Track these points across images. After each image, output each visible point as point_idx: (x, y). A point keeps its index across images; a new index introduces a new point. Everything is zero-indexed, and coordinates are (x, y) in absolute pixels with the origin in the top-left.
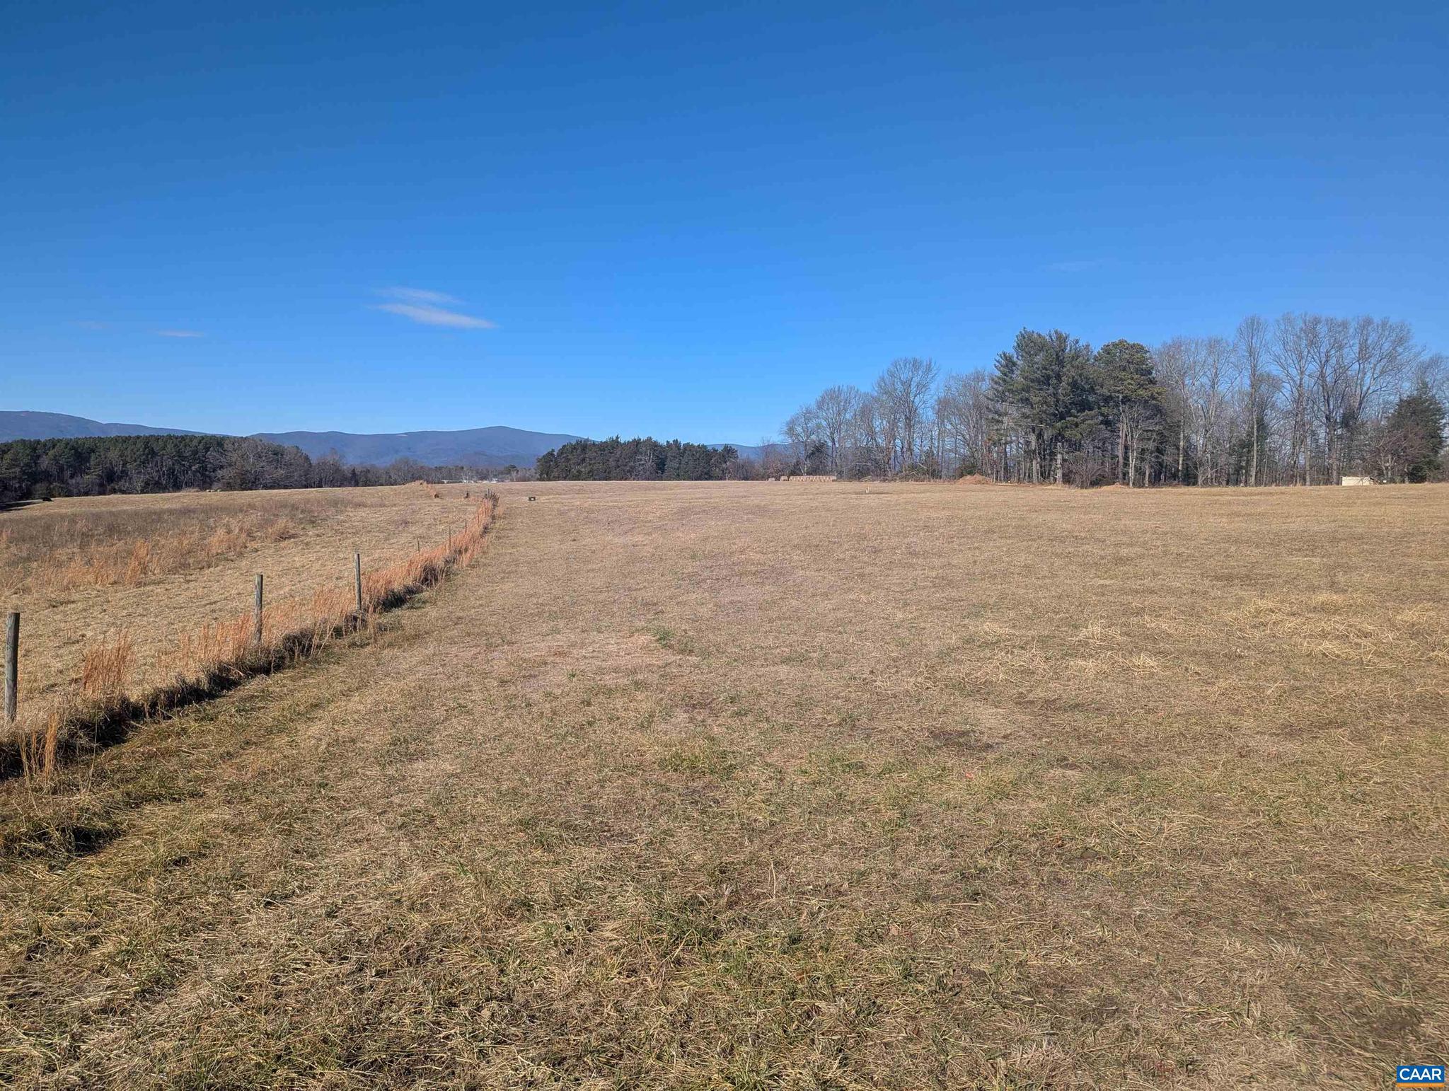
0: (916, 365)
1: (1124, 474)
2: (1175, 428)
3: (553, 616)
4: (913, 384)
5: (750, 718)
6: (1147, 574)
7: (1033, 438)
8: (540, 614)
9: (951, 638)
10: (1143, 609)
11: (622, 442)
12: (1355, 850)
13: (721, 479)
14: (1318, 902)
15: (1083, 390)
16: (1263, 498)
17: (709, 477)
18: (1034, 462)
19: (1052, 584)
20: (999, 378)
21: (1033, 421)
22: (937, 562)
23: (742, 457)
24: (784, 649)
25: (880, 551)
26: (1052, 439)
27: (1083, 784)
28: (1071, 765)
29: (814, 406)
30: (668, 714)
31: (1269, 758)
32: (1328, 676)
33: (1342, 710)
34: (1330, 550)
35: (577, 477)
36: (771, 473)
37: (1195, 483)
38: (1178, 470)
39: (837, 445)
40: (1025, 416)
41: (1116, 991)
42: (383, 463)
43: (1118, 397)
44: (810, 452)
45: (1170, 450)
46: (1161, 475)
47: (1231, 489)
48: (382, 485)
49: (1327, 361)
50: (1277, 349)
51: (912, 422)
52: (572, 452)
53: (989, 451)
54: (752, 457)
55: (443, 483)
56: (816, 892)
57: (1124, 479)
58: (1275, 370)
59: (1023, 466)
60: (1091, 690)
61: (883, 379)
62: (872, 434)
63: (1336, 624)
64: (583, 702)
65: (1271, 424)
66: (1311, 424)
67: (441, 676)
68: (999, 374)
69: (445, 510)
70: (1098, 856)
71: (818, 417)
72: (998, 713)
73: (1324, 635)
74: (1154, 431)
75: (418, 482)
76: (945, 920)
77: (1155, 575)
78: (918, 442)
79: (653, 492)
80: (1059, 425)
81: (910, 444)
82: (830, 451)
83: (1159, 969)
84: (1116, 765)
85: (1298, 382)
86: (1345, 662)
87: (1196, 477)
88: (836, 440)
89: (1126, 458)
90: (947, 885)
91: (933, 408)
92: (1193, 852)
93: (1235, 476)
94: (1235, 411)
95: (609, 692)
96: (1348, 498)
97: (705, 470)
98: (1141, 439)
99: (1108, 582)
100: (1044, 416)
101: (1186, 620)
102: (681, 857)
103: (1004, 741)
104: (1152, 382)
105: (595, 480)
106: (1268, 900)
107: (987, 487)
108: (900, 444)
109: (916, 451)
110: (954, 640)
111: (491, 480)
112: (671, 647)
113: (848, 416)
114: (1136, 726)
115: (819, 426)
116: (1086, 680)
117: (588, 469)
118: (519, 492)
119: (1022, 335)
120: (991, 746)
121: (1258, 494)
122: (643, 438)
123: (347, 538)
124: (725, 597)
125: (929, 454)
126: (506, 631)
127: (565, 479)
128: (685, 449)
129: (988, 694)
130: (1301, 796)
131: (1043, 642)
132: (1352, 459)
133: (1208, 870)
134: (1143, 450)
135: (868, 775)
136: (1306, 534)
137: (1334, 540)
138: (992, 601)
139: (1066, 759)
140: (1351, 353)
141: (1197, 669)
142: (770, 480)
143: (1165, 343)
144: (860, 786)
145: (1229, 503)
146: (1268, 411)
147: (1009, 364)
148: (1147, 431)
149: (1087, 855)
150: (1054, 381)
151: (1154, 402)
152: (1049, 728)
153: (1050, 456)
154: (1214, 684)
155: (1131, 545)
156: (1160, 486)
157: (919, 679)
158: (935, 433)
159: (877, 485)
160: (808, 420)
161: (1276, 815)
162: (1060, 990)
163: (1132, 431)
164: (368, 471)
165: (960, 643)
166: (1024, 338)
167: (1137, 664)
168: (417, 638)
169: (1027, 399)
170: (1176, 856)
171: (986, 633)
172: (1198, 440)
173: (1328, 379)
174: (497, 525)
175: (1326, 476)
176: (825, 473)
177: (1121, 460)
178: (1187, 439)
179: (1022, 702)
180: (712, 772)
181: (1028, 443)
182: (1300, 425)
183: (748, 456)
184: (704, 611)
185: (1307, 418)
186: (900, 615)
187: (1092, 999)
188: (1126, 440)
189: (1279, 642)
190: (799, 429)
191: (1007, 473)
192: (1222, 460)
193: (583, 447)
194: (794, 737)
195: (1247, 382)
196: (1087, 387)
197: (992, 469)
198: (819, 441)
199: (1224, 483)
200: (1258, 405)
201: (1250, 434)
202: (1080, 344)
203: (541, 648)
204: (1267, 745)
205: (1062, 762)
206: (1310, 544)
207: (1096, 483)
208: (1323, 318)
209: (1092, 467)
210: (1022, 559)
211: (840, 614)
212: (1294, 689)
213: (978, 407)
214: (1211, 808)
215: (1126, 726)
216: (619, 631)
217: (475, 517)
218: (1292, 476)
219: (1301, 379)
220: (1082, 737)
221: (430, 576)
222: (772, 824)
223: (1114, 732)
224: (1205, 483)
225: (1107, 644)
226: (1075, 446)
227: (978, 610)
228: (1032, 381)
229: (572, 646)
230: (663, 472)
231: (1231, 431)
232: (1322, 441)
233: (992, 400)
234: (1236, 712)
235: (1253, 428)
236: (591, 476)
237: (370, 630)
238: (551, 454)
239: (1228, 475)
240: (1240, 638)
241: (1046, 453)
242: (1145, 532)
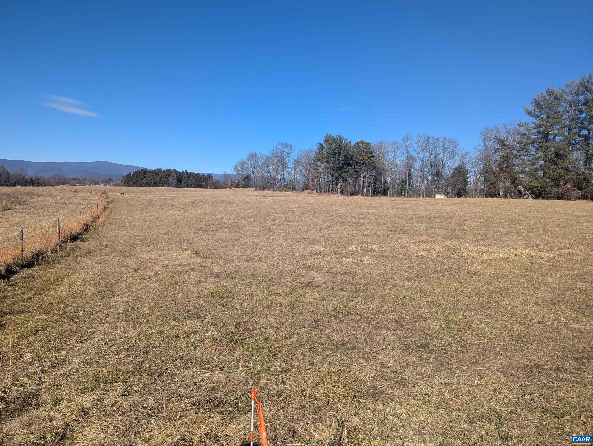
0: (286, 145)
1: (363, 191)
2: (380, 174)
3: (147, 245)
4: (285, 153)
5: (236, 280)
6: (369, 229)
7: (330, 176)
8: (141, 244)
9: (304, 252)
10: (368, 242)
11: (162, 170)
12: (422, 309)
13: (206, 188)
14: (410, 322)
15: (348, 158)
16: (408, 202)
17: (200, 186)
18: (330, 186)
19: (337, 233)
20: (318, 152)
21: (330, 170)
22: (297, 224)
23: (215, 179)
24: (245, 256)
25: (275, 220)
26: (337, 177)
27: (348, 295)
28: (344, 291)
29: (245, 159)
30: (206, 280)
31: (402, 286)
32: (422, 263)
33: (424, 273)
34: (428, 222)
35: (141, 185)
36: (228, 186)
37: (387, 195)
38: (381, 190)
39: (255, 175)
40: (327, 168)
41: (357, 344)
42: (46, 175)
43: (361, 162)
44: (244, 178)
45: (379, 182)
46: (376, 192)
47: (399, 198)
48: (46, 186)
49: (432, 152)
50: (416, 147)
51: (285, 168)
52: (139, 174)
53: (314, 181)
54: (220, 179)
55: (77, 186)
56: (270, 328)
57: (362, 193)
58: (415, 155)
59: (326, 187)
60: (351, 268)
61: (273, 150)
62: (269, 172)
63: (426, 246)
64: (171, 276)
65: (413, 174)
66: (426, 175)
67: (107, 268)
68: (318, 151)
69: (83, 199)
70: (352, 314)
71: (247, 164)
72: (321, 276)
73: (422, 250)
74: (373, 175)
75: (66, 185)
76: (309, 332)
77: (372, 229)
78: (287, 176)
79: (177, 192)
80: (339, 172)
81: (283, 176)
82: (252, 178)
83: (368, 339)
84: (358, 290)
85: (422, 160)
86: (427, 258)
87: (387, 193)
88: (255, 174)
89: (363, 185)
90: (309, 324)
91: (293, 163)
92: (379, 312)
93: (400, 193)
94: (401, 169)
95: (181, 273)
96: (436, 203)
97: (199, 184)
98: (368, 178)
99: (356, 232)
100: (334, 168)
101: (381, 245)
102: (224, 322)
103: (323, 284)
104: (373, 157)
105: (150, 186)
106: (397, 322)
107: (313, 195)
108: (280, 177)
109: (286, 180)
110: (305, 252)
111: (100, 185)
112: (200, 256)
113: (259, 164)
114: (364, 278)
115: (248, 168)
116: (349, 265)
117: (146, 182)
118: (116, 191)
119: (326, 136)
120: (320, 286)
121: (407, 201)
122: (172, 169)
123: (37, 210)
124: (218, 237)
125: (291, 181)
126: (128, 250)
127: (136, 185)
128: (190, 175)
129: (318, 270)
130: (409, 297)
131: (335, 252)
132: (439, 188)
133: (382, 316)
134: (369, 182)
135: (281, 296)
136: (421, 216)
137: (429, 218)
138: (317, 239)
139: (343, 289)
140: (439, 150)
141: (384, 261)
142: (227, 189)
143: (378, 142)
144: (279, 299)
145: (397, 204)
146: (412, 170)
147: (321, 147)
148: (371, 175)
149: (349, 314)
150: (338, 155)
151: (373, 164)
152: (337, 280)
153: (336, 183)
154: (388, 266)
155: (365, 219)
156: (375, 196)
157: (295, 265)
158: (294, 173)
159: (271, 193)
160: (243, 165)
161: (402, 302)
162: (342, 346)
163: (365, 175)
164: (39, 179)
165: (307, 253)
166: (327, 137)
167: (365, 259)
168: (89, 253)
169: (328, 161)
170: (374, 313)
171: (316, 250)
172: (388, 179)
173: (432, 159)
174: (110, 206)
175: (430, 194)
176: (250, 187)
177: (362, 186)
178: (385, 179)
179: (328, 272)
180: (227, 297)
181: (328, 178)
182: (422, 175)
183: (218, 178)
184: (210, 243)
185: (425, 172)
186: (285, 244)
187: (351, 346)
188: (363, 179)
189: (409, 252)
190: (239, 169)
191: (320, 190)
192: (396, 187)
193: (144, 172)
194: (254, 285)
195: (405, 158)
196: (350, 157)
197: (315, 188)
198: (248, 174)
199: (397, 195)
200: (409, 167)
201: (406, 178)
202: (348, 141)
203: (146, 257)
204: (402, 283)
205: (342, 290)
206: (422, 219)
207: (352, 194)
208: (431, 137)
209: (351, 188)
210: (327, 223)
211: (263, 243)
212: (411, 267)
213: (310, 163)
214: (384, 301)
215: (361, 279)
216: (177, 250)
217: (98, 201)
218: (420, 194)
219: (423, 158)
220: (348, 282)
221: (87, 228)
222: (252, 312)
223: (358, 281)
224: (390, 196)
225: (355, 253)
226: (345, 180)
227: (312, 242)
228: (330, 154)
229: (159, 256)
230: (181, 184)
231: (400, 176)
232: (429, 181)
233: (315, 161)
234: (393, 274)
235: (407, 176)
236: (148, 185)
237: (68, 250)
238: (129, 174)
239: (398, 192)
240: (397, 251)
241: (335, 182)
242: (369, 214)
